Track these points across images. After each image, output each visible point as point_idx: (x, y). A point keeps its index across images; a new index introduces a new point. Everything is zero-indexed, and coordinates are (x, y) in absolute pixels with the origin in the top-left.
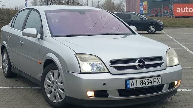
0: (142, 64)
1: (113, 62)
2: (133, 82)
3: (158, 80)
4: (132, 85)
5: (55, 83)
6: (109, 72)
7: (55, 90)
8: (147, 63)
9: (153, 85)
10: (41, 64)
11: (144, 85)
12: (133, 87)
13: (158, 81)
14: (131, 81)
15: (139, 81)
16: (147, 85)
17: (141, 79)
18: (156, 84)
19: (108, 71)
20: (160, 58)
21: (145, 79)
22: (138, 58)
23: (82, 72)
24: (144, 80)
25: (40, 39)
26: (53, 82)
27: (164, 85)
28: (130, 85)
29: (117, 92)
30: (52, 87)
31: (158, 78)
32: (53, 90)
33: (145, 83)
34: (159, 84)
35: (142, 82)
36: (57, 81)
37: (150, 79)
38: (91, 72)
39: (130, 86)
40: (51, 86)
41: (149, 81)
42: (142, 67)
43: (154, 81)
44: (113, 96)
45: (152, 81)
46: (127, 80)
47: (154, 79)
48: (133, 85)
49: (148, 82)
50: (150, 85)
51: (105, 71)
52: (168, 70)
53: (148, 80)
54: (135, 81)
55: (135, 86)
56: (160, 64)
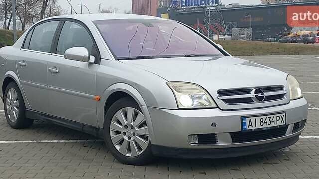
0: (260, 95)
1: (222, 93)
2: (250, 121)
3: (282, 118)
4: (249, 125)
5: (129, 127)
6: (218, 107)
7: (129, 138)
8: (266, 94)
9: (275, 125)
10: (99, 100)
11: (265, 126)
12: (250, 128)
13: (282, 120)
14: (248, 120)
15: (258, 119)
16: (268, 126)
17: (261, 117)
18: (279, 123)
19: (215, 106)
20: (280, 88)
21: (266, 117)
22: (254, 88)
23: (180, 108)
24: (264, 118)
25: (94, 63)
26: (126, 127)
27: (288, 125)
28: (247, 125)
29: (229, 137)
30: (124, 134)
31: (282, 115)
32: (126, 138)
33: (266, 123)
34: (283, 124)
35: (262, 122)
36: (132, 123)
37: (272, 116)
38: (192, 107)
39: (247, 127)
40: (122, 133)
41: (271, 120)
42: (260, 99)
43: (277, 120)
44: (224, 142)
45: (275, 119)
46: (243, 118)
47: (277, 117)
48: (251, 125)
49: (269, 120)
50: (272, 125)
51: (212, 106)
52: (292, 105)
53: (270, 118)
54: (253, 119)
55: (254, 127)
56: (281, 96)
